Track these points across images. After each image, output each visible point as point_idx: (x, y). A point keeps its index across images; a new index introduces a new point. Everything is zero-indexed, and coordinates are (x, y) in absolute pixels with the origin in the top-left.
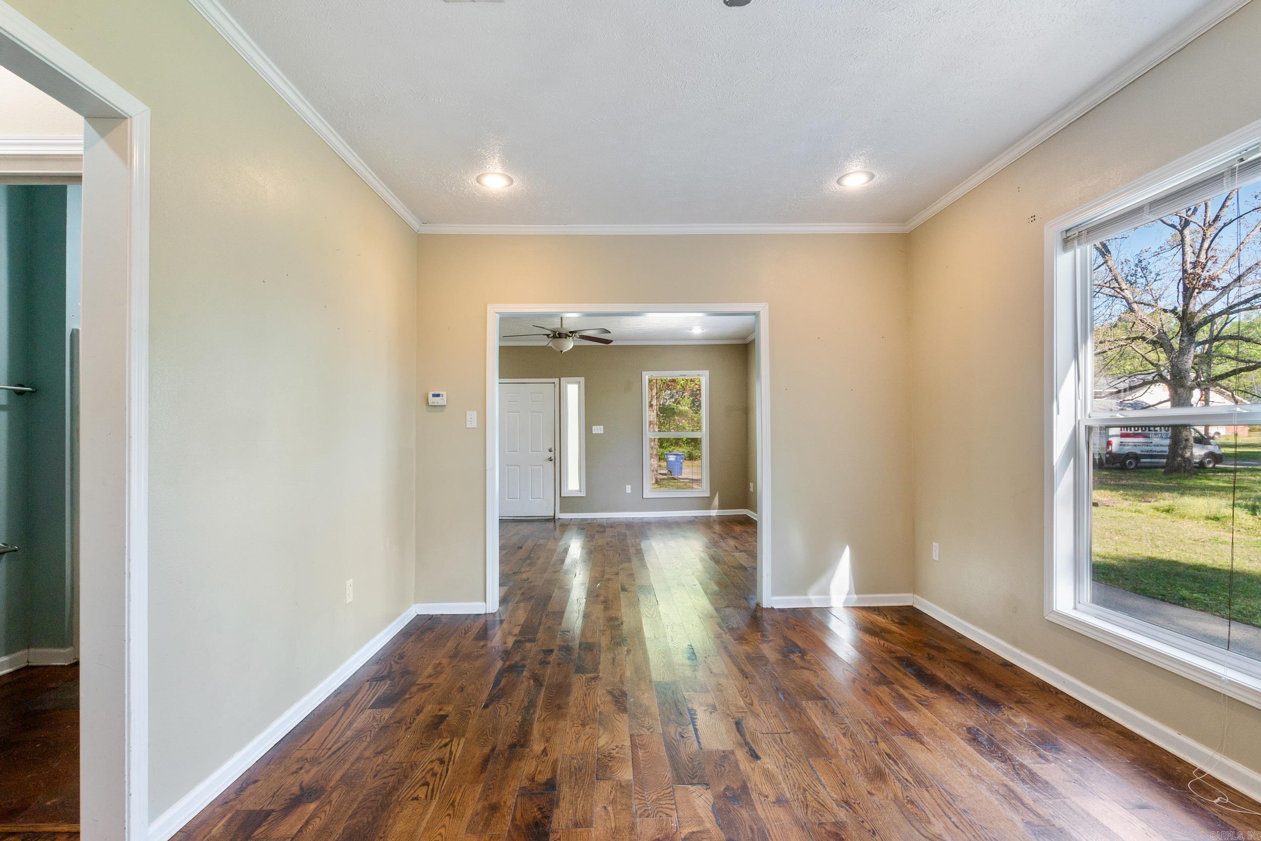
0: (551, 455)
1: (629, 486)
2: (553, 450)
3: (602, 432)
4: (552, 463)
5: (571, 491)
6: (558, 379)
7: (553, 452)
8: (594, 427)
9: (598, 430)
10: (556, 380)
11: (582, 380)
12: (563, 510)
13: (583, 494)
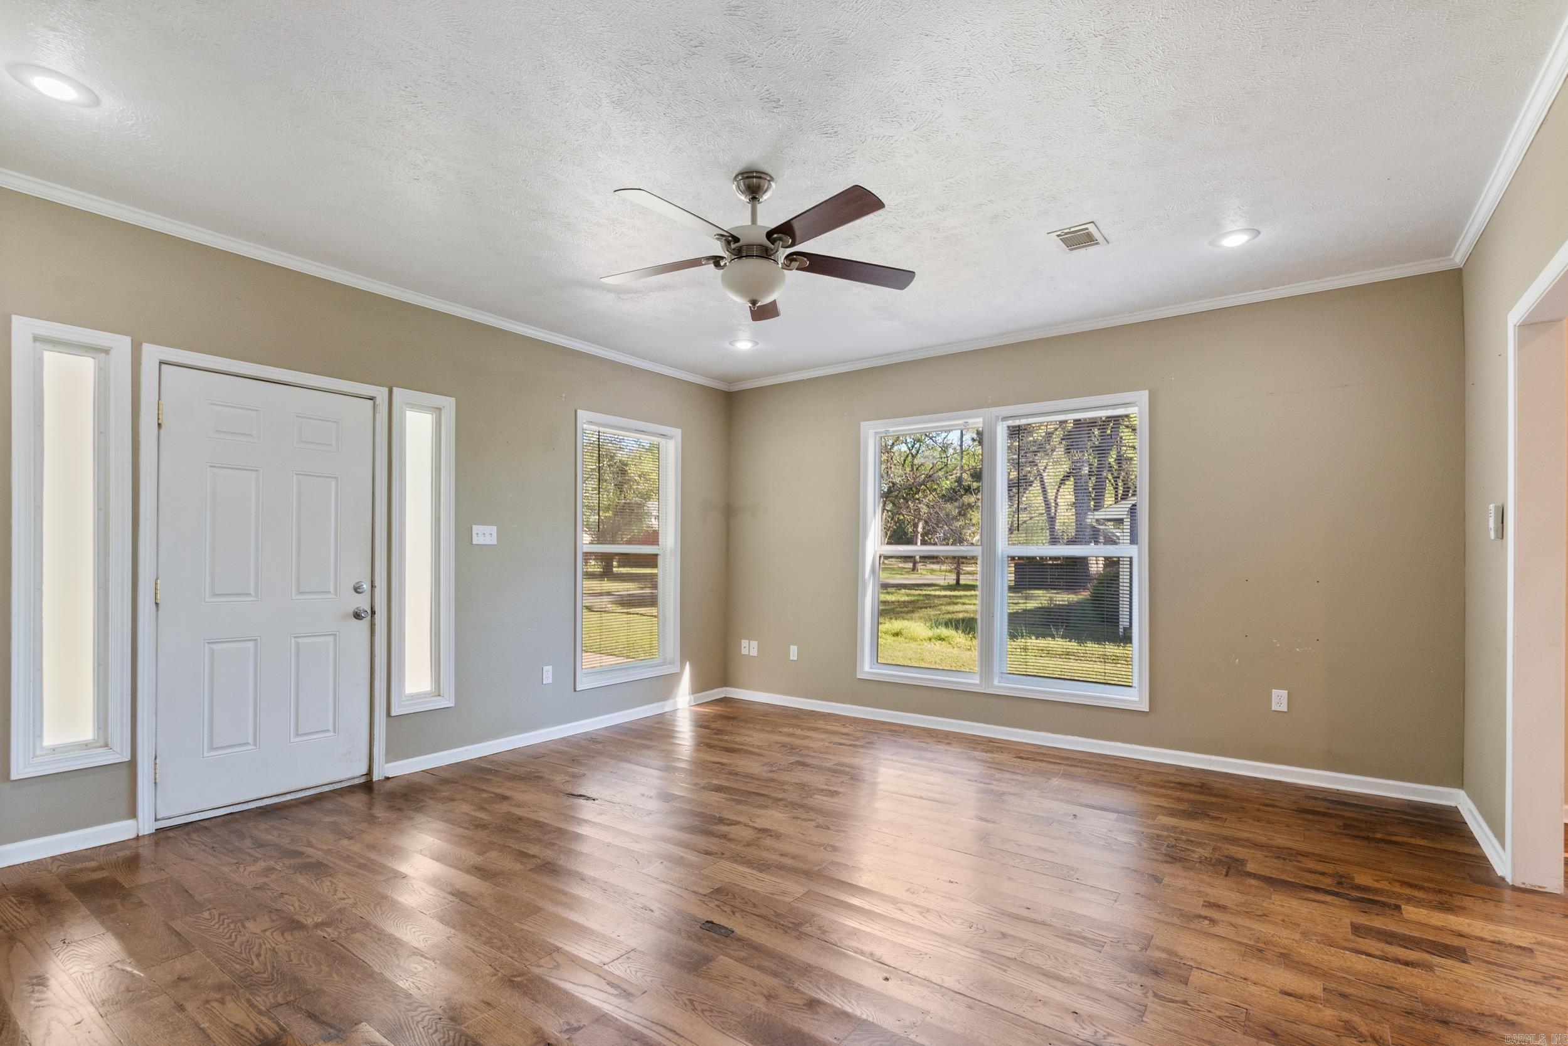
0: (362, 602)
1: (550, 668)
2: (366, 586)
3: (493, 541)
4: (364, 625)
5: (413, 697)
6: (385, 390)
7: (368, 594)
8: (476, 529)
9: (485, 535)
10: (381, 393)
11: (449, 404)
12: (393, 755)
13: (447, 701)
